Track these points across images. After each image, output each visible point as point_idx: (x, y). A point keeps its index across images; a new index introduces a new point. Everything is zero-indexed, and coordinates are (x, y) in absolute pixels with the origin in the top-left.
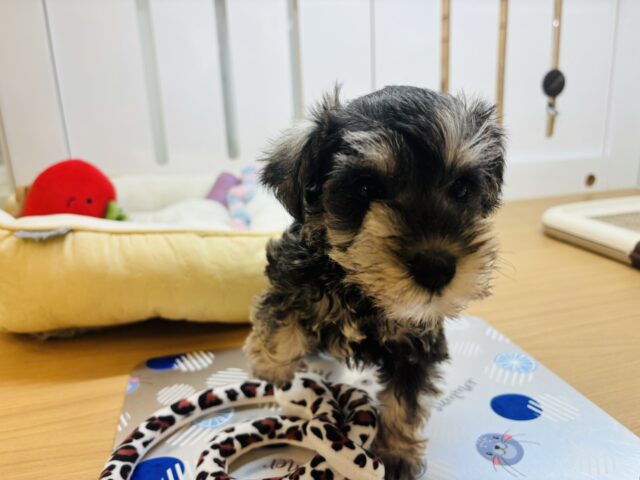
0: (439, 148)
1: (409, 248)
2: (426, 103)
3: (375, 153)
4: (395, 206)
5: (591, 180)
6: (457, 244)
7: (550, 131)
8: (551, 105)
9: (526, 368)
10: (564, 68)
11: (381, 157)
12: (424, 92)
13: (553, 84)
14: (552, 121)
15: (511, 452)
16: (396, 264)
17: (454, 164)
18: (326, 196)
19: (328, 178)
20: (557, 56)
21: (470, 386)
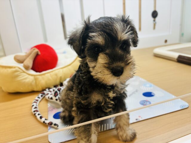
0: (116, 36)
1: (111, 66)
2: (111, 22)
3: (98, 39)
5: (166, 41)
6: (123, 63)
7: (154, 28)
8: (154, 21)
9: (151, 86)
10: (157, 10)
13: (155, 14)
14: (155, 25)
15: (148, 103)
17: (121, 40)
18: (86, 52)
19: (86, 47)
20: (155, 7)
21: (137, 91)
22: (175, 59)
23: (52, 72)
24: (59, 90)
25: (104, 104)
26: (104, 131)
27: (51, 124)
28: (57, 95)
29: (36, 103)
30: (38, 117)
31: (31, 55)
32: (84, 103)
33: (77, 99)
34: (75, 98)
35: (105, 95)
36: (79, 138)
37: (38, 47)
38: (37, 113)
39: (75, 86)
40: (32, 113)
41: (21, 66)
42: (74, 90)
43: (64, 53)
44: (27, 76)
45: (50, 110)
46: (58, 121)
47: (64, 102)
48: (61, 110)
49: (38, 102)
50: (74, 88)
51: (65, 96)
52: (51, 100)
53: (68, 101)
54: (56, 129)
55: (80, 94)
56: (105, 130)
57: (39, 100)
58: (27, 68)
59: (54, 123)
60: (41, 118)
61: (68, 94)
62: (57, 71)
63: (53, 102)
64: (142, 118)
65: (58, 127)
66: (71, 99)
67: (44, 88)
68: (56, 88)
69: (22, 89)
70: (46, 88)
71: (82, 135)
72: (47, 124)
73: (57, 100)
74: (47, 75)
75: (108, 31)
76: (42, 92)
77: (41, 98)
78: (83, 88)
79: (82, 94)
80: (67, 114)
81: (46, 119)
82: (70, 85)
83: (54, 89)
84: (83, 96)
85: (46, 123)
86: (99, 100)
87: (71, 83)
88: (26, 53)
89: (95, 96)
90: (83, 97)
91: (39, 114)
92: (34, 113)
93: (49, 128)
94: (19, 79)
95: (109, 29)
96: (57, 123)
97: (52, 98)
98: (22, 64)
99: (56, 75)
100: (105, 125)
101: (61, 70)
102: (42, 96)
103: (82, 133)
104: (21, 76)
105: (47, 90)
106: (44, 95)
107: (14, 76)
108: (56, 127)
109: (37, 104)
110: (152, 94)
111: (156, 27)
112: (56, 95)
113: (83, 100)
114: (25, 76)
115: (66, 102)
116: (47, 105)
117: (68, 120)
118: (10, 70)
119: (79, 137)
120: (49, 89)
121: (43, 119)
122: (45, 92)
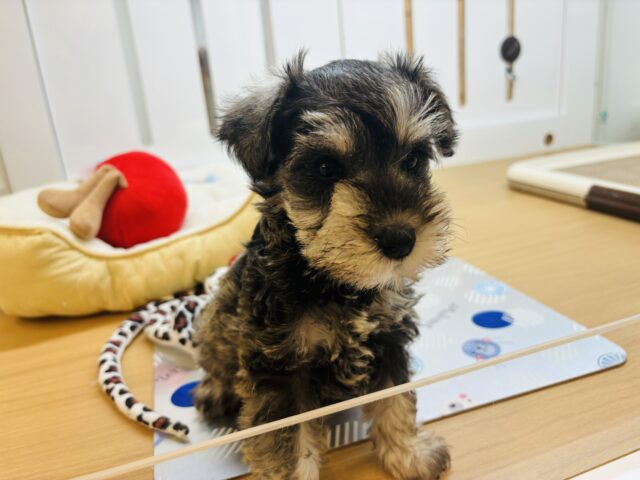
1: (377, 224)
2: (374, 79)
4: (358, 185)
5: (549, 139)
7: (510, 95)
8: (510, 71)
9: (499, 292)
10: (519, 35)
11: (341, 138)
12: (367, 64)
13: (510, 50)
14: (511, 85)
15: (491, 350)
16: (364, 240)
17: (406, 139)
20: (512, 23)
21: (453, 308)
22: (578, 197)
23: (167, 245)
24: (191, 308)
25: (341, 355)
26: (343, 447)
27: (163, 423)
28: (185, 325)
29: (115, 352)
30: (121, 401)
31: (96, 191)
32: (271, 353)
33: (250, 340)
34: (241, 339)
35: (342, 328)
36: (257, 471)
37: (119, 161)
38: (118, 387)
39: (243, 296)
40: (98, 386)
41: (62, 227)
42: (239, 310)
43: (209, 180)
44: (84, 260)
45: (162, 378)
46: (188, 415)
47: (207, 350)
48: (199, 375)
49: (120, 350)
50: (240, 302)
51: (213, 329)
52: (164, 343)
53: (221, 347)
54: (183, 441)
55: (257, 322)
56: (346, 442)
57: (125, 341)
58: (81, 233)
59: (174, 421)
60: (130, 403)
61: (221, 322)
62: (183, 244)
63: (171, 350)
64: (470, 401)
65: (189, 435)
66: (229, 339)
67: (142, 302)
68: (182, 300)
69: (65, 304)
70: (149, 301)
71: (267, 463)
72: (151, 426)
73: (183, 341)
74: (149, 257)
75: (365, 107)
76: (133, 316)
77: (131, 335)
78: (268, 303)
79: (266, 322)
80: (217, 391)
81: (146, 409)
82: (228, 293)
83: (176, 302)
84: (269, 329)
85: (147, 423)
86: (324, 345)
87: (231, 285)
88: (80, 182)
89: (307, 331)
90: (269, 333)
91: (122, 392)
92: (105, 387)
93: (156, 437)
94: (55, 270)
95: (368, 102)
96: (184, 422)
97: (166, 337)
98: (66, 222)
99: (181, 256)
100: (347, 425)
101: (198, 239)
102: (133, 328)
103: (267, 455)
104: (61, 262)
105: (151, 307)
106: (140, 327)
107: (37, 261)
108: (180, 434)
109: (118, 357)
110: (504, 318)
111: (517, 91)
112: (181, 325)
113: (269, 344)
114: (75, 260)
115: (214, 351)
116: (152, 361)
117: (220, 411)
118: (23, 242)
119: (257, 468)
120: (158, 303)
121: (137, 409)
122: (144, 314)
